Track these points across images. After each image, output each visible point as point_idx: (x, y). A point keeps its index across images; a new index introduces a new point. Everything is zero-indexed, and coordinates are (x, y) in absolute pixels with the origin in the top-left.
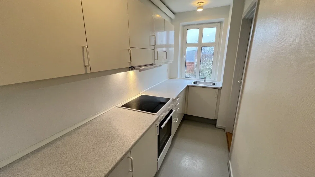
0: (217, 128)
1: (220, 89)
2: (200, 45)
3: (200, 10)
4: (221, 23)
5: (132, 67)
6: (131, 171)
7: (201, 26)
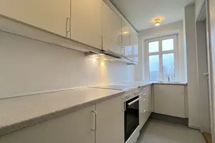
0: (190, 128)
1: (186, 85)
2: (161, 53)
3: (157, 25)
4: (177, 34)
5: (103, 50)
6: (94, 129)
7: (160, 39)
